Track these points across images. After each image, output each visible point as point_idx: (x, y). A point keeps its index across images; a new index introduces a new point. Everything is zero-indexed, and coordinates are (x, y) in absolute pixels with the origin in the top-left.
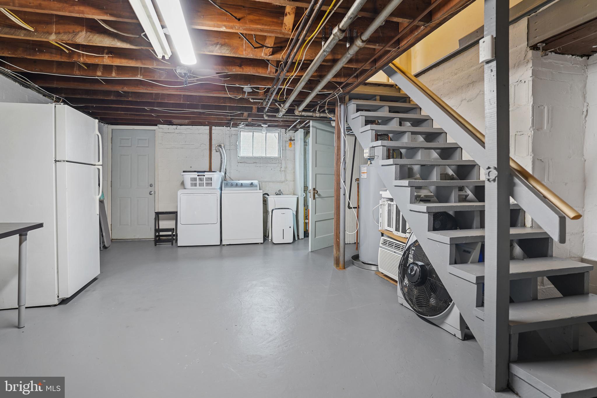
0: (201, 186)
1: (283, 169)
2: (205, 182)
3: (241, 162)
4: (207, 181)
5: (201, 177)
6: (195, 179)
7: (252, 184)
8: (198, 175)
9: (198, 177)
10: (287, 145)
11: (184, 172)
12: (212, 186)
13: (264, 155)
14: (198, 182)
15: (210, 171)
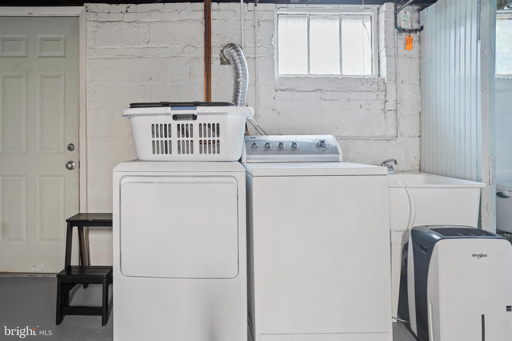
0: (184, 153)
1: (390, 105)
2: (196, 138)
3: (283, 88)
4: (205, 136)
5: (185, 122)
6: (166, 129)
7: (322, 144)
8: (175, 117)
9: (175, 124)
10: (401, 44)
11: (133, 106)
12: (218, 153)
13: (336, 72)
14: (174, 138)
15: (208, 103)
